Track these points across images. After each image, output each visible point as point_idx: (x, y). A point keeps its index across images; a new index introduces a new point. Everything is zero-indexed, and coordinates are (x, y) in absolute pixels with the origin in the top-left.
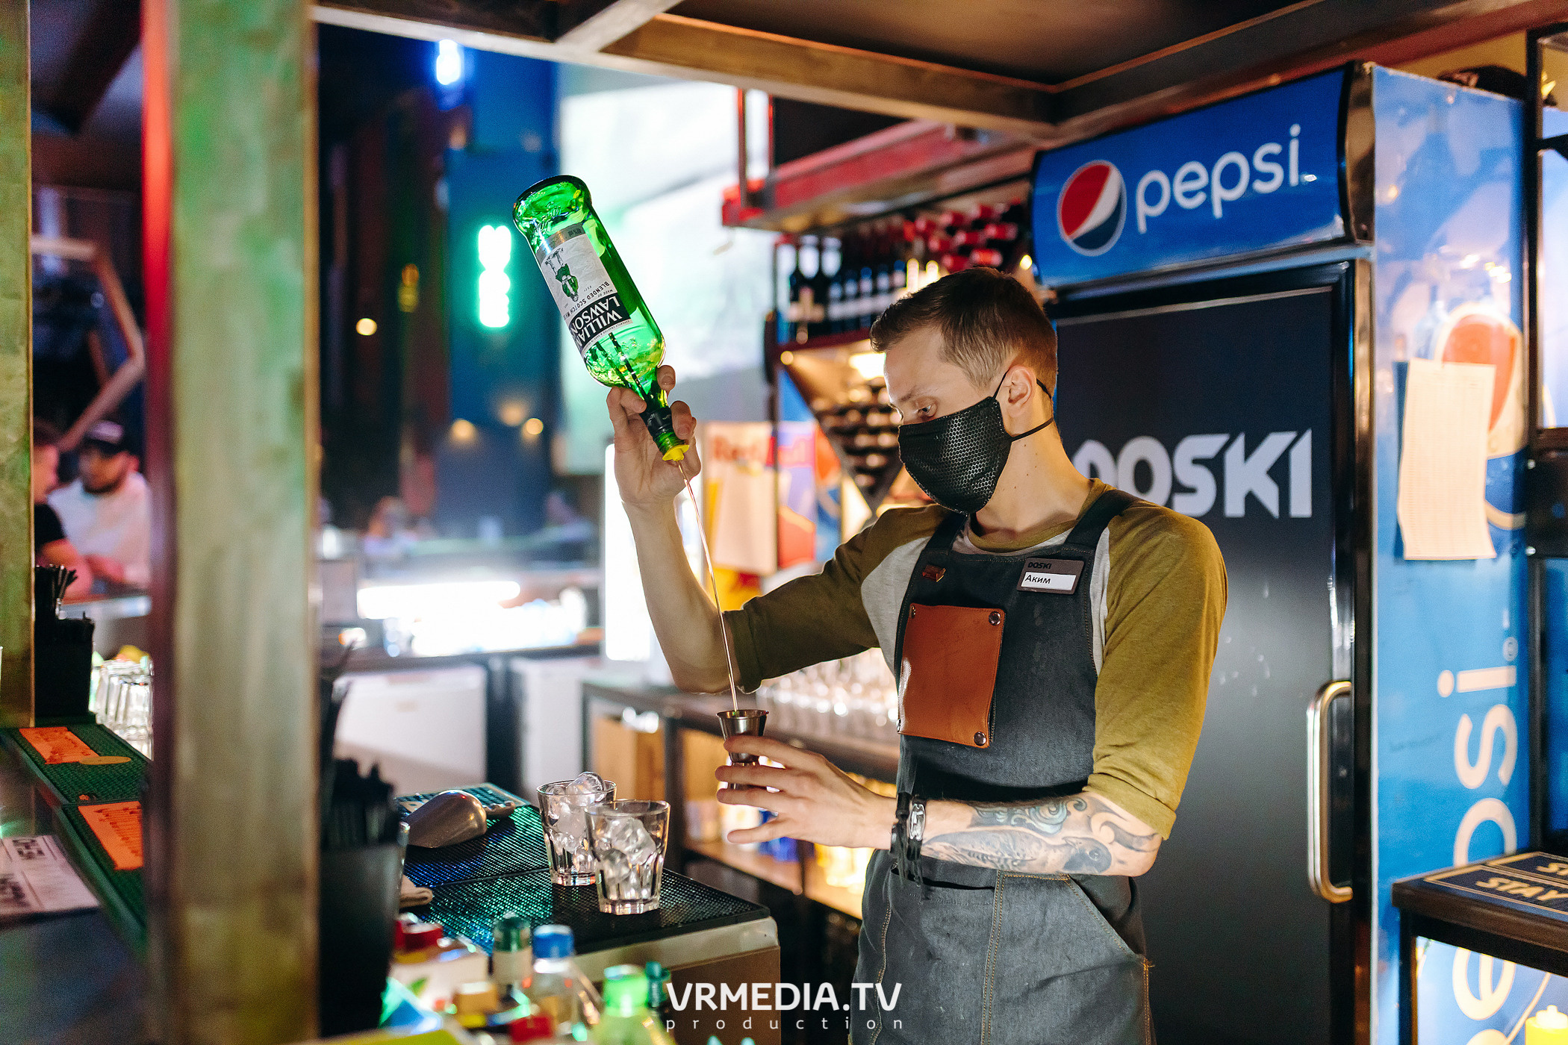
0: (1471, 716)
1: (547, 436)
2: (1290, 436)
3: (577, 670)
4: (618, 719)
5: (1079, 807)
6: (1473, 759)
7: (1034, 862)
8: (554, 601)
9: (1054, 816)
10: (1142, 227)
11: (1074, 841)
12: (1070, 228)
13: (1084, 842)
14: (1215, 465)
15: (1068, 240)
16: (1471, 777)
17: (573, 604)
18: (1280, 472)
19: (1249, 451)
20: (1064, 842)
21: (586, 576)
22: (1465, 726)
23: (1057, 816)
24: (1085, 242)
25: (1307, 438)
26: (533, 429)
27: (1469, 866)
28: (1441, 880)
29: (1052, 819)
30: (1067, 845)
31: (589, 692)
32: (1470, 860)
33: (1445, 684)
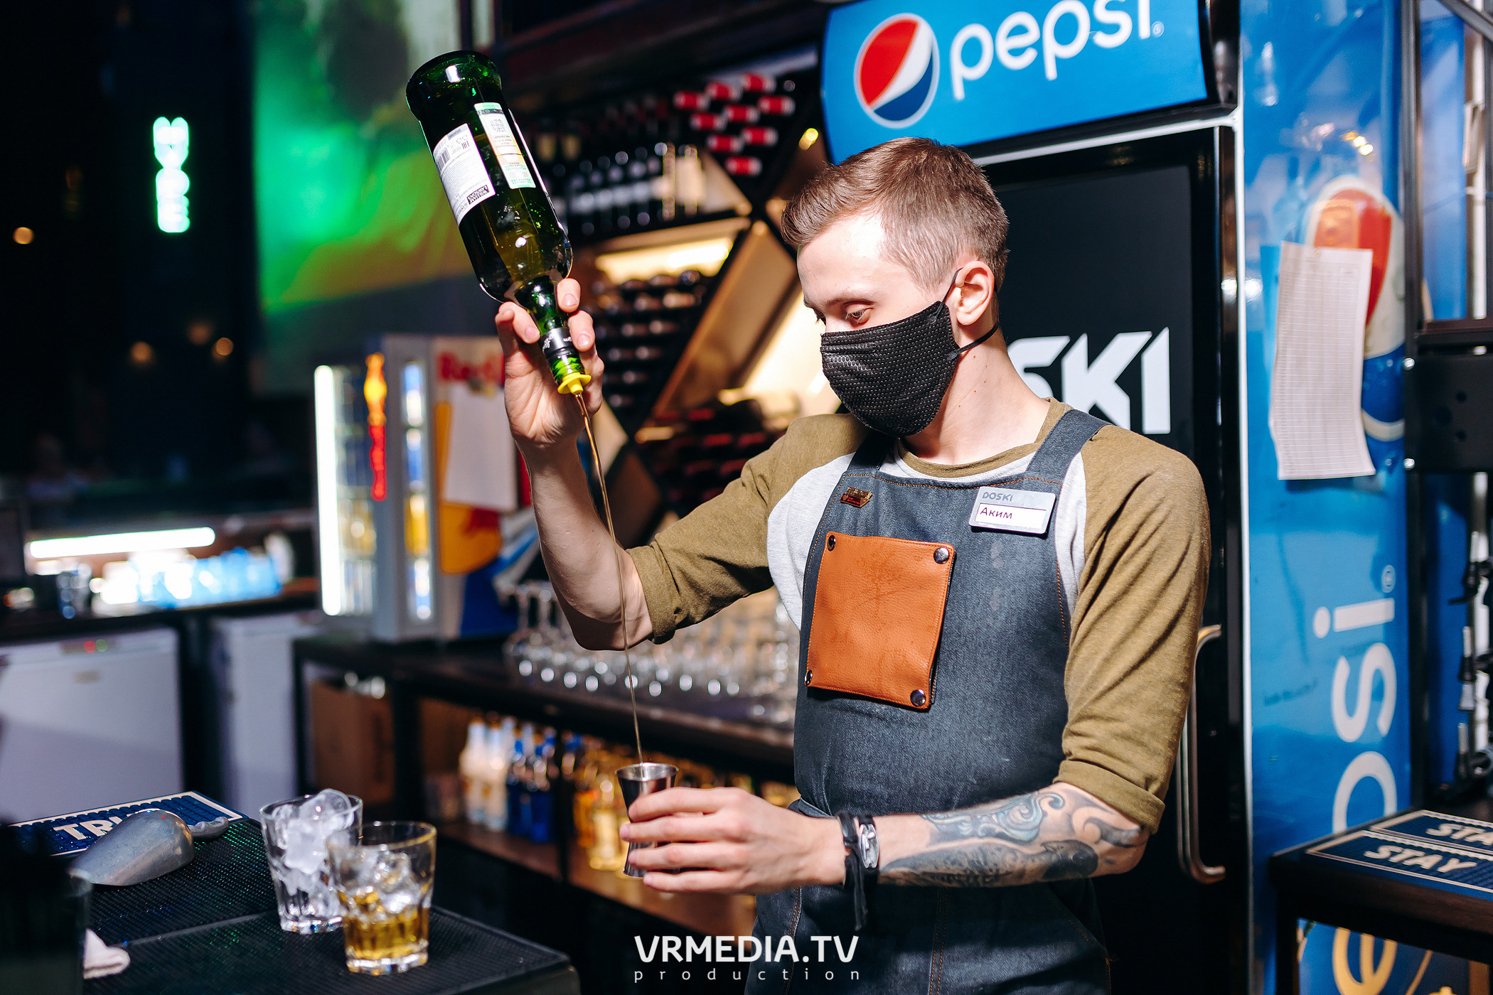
0: (1348, 657)
1: (239, 358)
2: (1144, 336)
3: (289, 627)
4: (339, 684)
5: (1056, 805)
6: (1351, 709)
7: (1010, 876)
8: (257, 549)
9: (1029, 820)
10: (959, 93)
11: (1055, 845)
12: (871, 95)
13: (1065, 845)
14: (1052, 374)
15: (869, 110)
16: (1349, 728)
17: (279, 550)
18: (1131, 380)
19: (1093, 355)
20: (1043, 849)
21: (294, 520)
22: (1342, 669)
23: (1032, 819)
24: (887, 112)
25: (1164, 337)
26: (223, 349)
27: (1348, 833)
28: (1321, 851)
29: (1027, 823)
30: (1047, 851)
31: (302, 652)
32: (1348, 825)
33: (1321, 624)
